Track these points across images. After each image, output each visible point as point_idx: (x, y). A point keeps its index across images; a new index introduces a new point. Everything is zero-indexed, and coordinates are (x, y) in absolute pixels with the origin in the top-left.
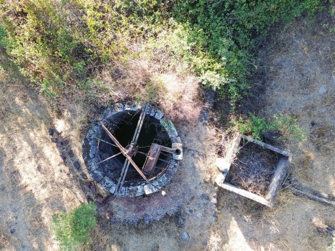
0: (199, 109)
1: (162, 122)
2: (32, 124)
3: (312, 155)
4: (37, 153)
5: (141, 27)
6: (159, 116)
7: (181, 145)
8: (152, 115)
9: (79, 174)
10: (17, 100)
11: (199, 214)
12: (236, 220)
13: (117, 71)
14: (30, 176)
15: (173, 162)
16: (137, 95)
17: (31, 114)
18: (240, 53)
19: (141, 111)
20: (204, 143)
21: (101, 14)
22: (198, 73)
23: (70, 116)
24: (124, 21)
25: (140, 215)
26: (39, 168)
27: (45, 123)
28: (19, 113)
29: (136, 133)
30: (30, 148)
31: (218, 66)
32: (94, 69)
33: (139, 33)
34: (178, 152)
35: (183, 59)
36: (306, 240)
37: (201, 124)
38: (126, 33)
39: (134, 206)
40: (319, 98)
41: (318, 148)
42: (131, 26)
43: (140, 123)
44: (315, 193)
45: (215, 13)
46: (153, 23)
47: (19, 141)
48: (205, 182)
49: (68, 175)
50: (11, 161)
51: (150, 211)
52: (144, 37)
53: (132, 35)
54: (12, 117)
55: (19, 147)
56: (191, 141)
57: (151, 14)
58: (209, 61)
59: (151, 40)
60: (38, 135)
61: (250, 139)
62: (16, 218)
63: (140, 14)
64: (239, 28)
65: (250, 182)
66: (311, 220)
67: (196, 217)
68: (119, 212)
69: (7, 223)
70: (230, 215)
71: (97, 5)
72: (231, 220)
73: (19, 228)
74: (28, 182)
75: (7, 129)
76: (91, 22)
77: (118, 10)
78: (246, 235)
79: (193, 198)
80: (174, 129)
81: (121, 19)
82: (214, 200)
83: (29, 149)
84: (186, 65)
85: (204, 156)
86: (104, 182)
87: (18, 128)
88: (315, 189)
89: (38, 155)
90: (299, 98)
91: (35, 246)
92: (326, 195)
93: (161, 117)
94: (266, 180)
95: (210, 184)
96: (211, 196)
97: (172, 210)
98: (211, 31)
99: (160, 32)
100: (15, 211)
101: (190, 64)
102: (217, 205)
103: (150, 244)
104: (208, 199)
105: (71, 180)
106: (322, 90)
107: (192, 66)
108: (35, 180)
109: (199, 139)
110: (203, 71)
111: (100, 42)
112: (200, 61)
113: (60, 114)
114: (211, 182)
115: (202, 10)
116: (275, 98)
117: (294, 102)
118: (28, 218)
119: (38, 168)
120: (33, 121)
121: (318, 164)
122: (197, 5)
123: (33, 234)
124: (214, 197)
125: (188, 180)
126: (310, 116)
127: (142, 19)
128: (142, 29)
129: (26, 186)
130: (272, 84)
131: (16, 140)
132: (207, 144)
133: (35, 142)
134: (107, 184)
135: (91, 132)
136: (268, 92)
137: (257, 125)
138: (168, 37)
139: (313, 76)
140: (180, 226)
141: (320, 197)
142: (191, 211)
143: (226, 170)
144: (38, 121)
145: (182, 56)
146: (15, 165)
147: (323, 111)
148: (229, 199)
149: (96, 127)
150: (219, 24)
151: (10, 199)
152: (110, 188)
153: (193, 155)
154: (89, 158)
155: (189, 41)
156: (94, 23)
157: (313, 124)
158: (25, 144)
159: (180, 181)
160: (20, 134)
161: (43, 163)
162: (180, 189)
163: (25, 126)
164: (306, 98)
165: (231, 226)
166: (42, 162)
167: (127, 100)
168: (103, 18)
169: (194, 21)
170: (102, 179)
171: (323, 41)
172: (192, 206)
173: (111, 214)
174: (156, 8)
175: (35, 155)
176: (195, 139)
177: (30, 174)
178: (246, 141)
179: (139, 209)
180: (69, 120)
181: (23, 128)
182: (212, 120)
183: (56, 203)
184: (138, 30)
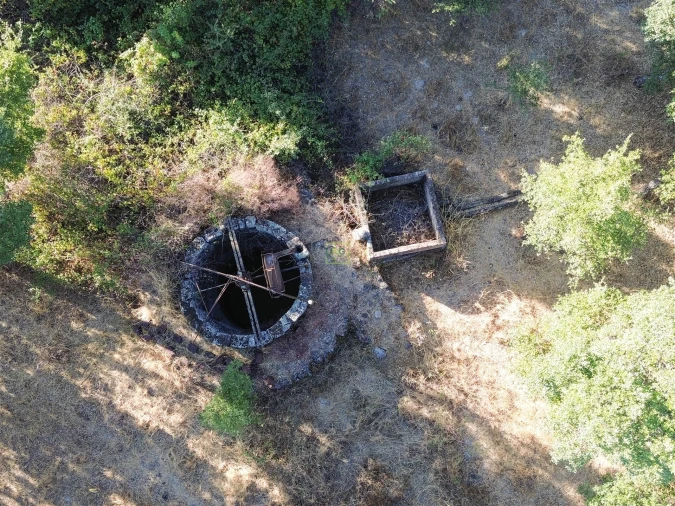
0: (294, 190)
1: (259, 228)
2: (110, 344)
3: (458, 161)
4: (138, 375)
5: (169, 143)
6: (251, 222)
7: (296, 238)
8: (242, 227)
9: (201, 357)
10: (74, 325)
11: (377, 313)
12: (428, 295)
13: (172, 207)
14: (146, 409)
15: (301, 264)
16: (210, 215)
17: (101, 332)
18: (296, 98)
19: (226, 231)
20: (327, 226)
21: (114, 157)
22: (264, 148)
23: (149, 296)
24: (146, 150)
25: (306, 359)
26: (151, 393)
27: (125, 332)
28: (86, 340)
29: (236, 259)
30: (124, 374)
31: (281, 126)
32: (145, 222)
33: (172, 152)
34: (299, 249)
35: (238, 144)
36: (521, 262)
37: (308, 207)
38: (157, 161)
39: (292, 353)
40: (421, 94)
41: (460, 150)
42: (159, 150)
43: (235, 245)
44: (492, 201)
45: (241, 75)
46: (181, 131)
47: (106, 374)
48: (357, 269)
49: (190, 366)
50: (111, 405)
51: (315, 346)
52: (180, 152)
53: (164, 159)
54: (78, 350)
55: (110, 383)
56: (310, 232)
57: (172, 124)
58: (268, 127)
59: (190, 151)
60: (125, 351)
61: (370, 184)
62: (160, 475)
63: (159, 130)
64: (277, 74)
65: (405, 233)
66: (510, 235)
67: (376, 319)
68: (280, 372)
69: (151, 489)
70: (416, 293)
71: (104, 151)
72: (422, 299)
73: (171, 487)
74: (147, 418)
75: (82, 370)
76: (109, 173)
77: (132, 141)
78: (450, 304)
79: (356, 297)
80: (277, 226)
81: (141, 150)
82: (383, 285)
83: (125, 376)
84: (244, 148)
85: (337, 239)
86: (236, 339)
87: (95, 360)
88: (488, 196)
89: (140, 377)
90: (399, 108)
91: (207, 496)
92: (504, 195)
93: (254, 223)
94: (424, 221)
95: (364, 268)
96: (375, 282)
97: (340, 327)
98: (249, 95)
99: (194, 135)
100: (152, 467)
101: (249, 146)
102: (391, 288)
103: (347, 395)
104: (375, 287)
105: (197, 369)
106: (419, 84)
107: (252, 144)
108: (153, 410)
109: (318, 225)
110: (267, 143)
111: (132, 189)
112: (257, 134)
113: (136, 302)
114: (364, 264)
115: (224, 80)
116: (374, 127)
117: (397, 116)
118: (175, 464)
119: (149, 392)
120: (108, 339)
121: (471, 167)
122: (216, 79)
123: (194, 482)
124: (380, 281)
125: (336, 278)
126: (425, 120)
127: (165, 134)
128: (172, 145)
129: (148, 425)
130: (361, 114)
131: (101, 376)
132: (330, 224)
133: (125, 363)
134: (242, 339)
135: (184, 291)
136: (361, 125)
137: (367, 163)
138: (207, 134)
139: (398, 76)
140: (365, 343)
141: (499, 201)
142: (365, 316)
143: (366, 233)
144: (114, 335)
145: (234, 142)
146: (118, 408)
147: (435, 105)
148: (404, 276)
149: (186, 282)
150: (252, 83)
151: (139, 455)
152: (247, 342)
153: (322, 247)
154: (200, 323)
155: (232, 122)
156: (113, 171)
157: (435, 127)
158: (115, 373)
159: (327, 286)
160: (101, 366)
161: (152, 383)
162: (334, 295)
163: (102, 351)
164: (407, 103)
165: (427, 307)
166: (150, 382)
167: (204, 229)
168: (119, 162)
169: (224, 99)
170: (232, 337)
171: (382, 33)
172: (362, 309)
173: (271, 379)
174: (173, 113)
175: (136, 379)
176: (313, 227)
177: (144, 407)
178: (368, 188)
179: (301, 353)
180: (152, 302)
181: (102, 356)
182: (319, 194)
183: (197, 422)
184: (168, 149)
